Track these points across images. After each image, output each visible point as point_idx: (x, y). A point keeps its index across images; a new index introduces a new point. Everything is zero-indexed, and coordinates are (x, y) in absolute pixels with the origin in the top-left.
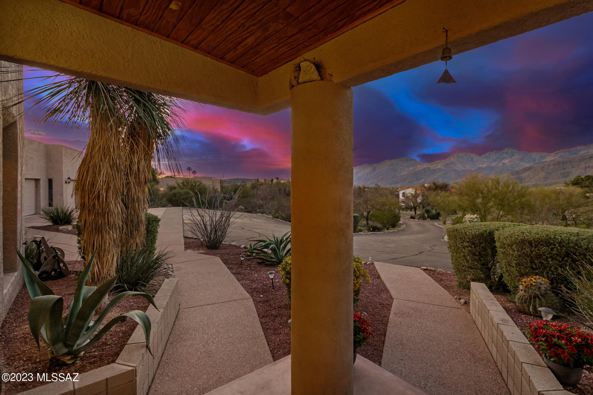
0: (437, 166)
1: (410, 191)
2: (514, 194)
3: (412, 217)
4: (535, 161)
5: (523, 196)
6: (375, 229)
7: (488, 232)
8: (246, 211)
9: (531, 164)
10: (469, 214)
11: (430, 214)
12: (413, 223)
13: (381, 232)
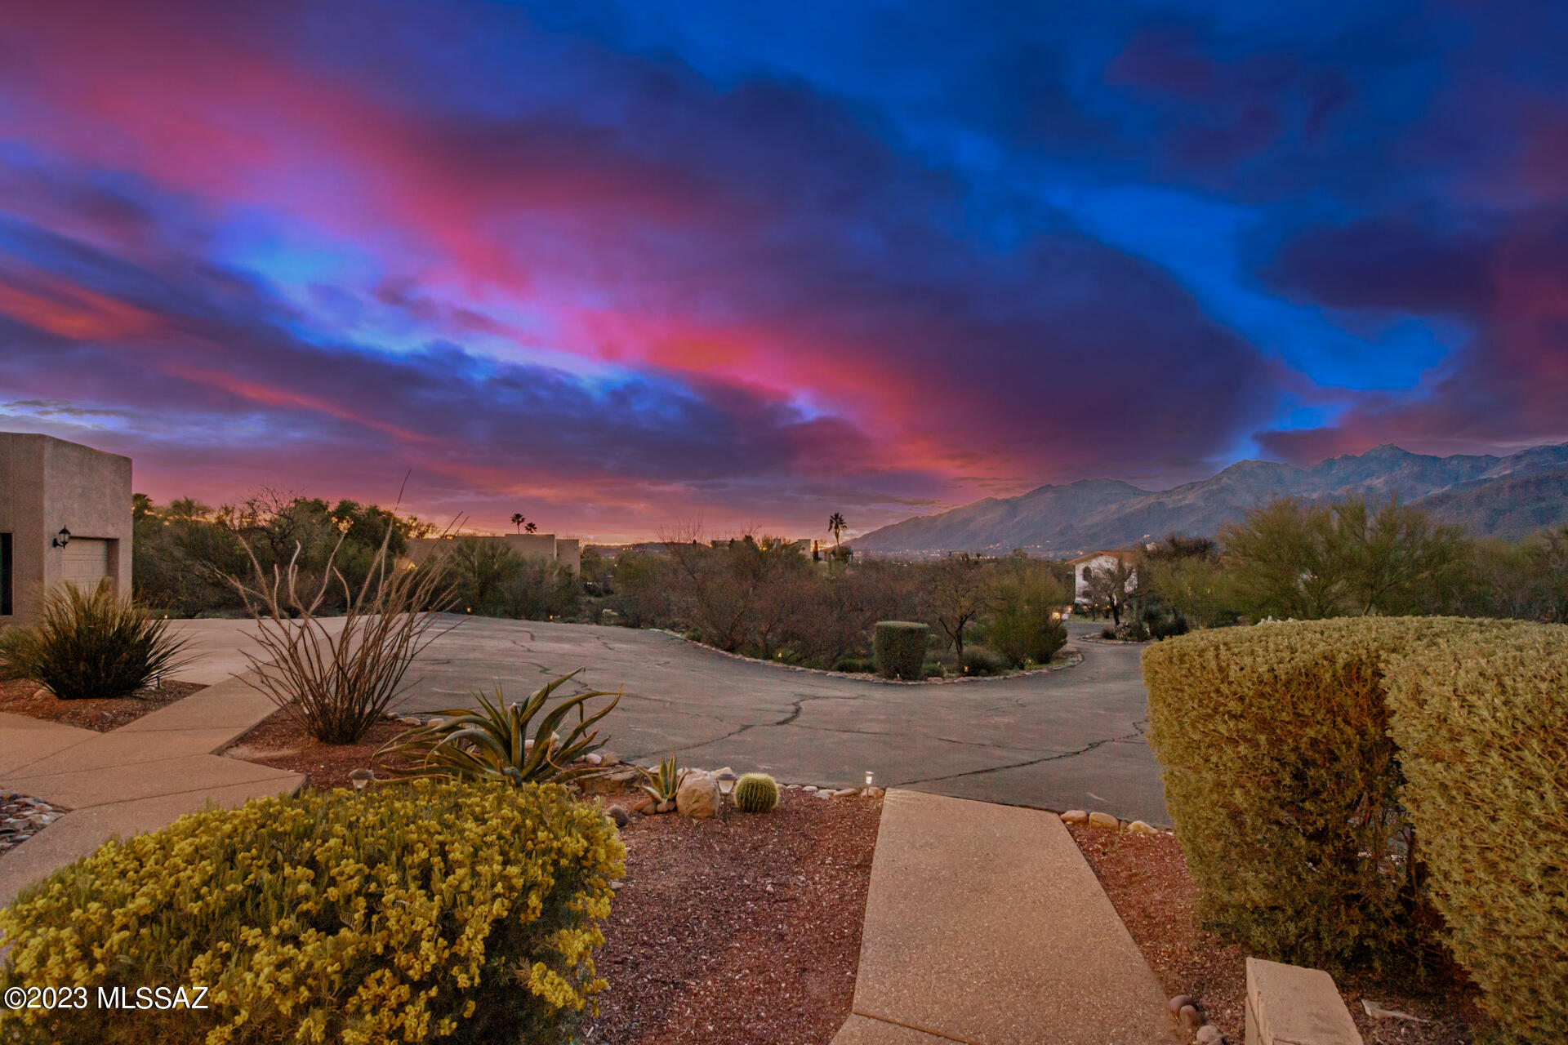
0: (1184, 499)
1: (1103, 563)
2: (1414, 552)
3: (1108, 635)
4: (1456, 479)
5: (1444, 558)
6: (978, 669)
7: (1340, 662)
8: (622, 621)
9: (1446, 488)
10: (1270, 617)
11: (1159, 624)
12: (1104, 649)
13: (997, 677)
